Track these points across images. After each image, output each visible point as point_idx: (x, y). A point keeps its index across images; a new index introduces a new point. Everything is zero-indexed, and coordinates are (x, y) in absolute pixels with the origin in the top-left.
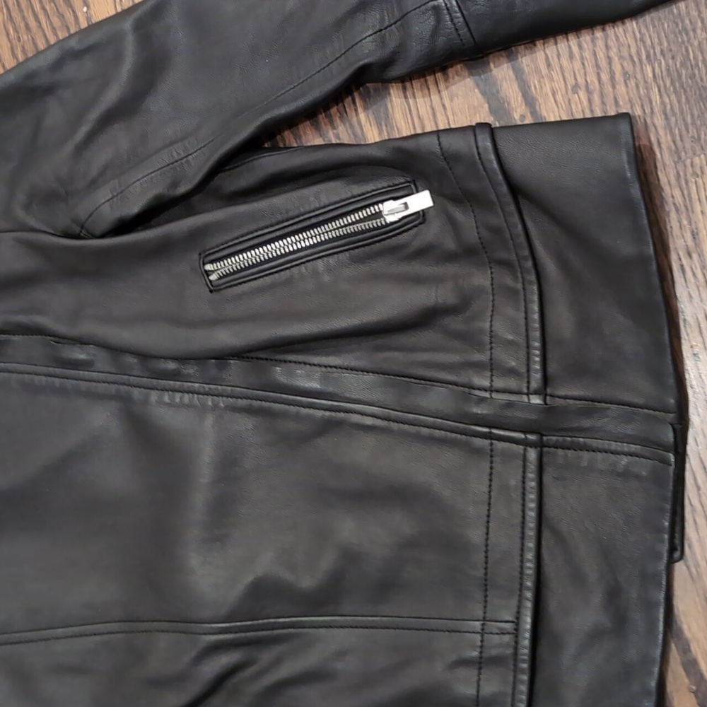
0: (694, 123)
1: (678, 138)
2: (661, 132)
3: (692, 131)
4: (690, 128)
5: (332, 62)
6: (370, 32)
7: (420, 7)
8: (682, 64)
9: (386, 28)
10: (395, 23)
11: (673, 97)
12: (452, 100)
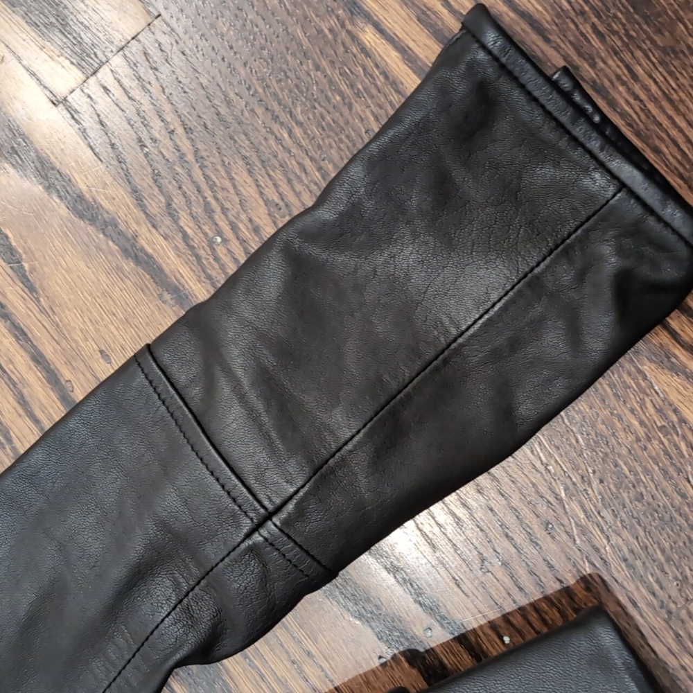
0: (668, 559)
1: (656, 587)
2: (631, 587)
3: (671, 571)
4: (666, 568)
5: (124, 668)
6: (166, 609)
7: (228, 554)
8: (618, 487)
9: (187, 595)
10: (198, 583)
11: (625, 533)
12: (315, 641)
